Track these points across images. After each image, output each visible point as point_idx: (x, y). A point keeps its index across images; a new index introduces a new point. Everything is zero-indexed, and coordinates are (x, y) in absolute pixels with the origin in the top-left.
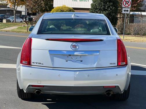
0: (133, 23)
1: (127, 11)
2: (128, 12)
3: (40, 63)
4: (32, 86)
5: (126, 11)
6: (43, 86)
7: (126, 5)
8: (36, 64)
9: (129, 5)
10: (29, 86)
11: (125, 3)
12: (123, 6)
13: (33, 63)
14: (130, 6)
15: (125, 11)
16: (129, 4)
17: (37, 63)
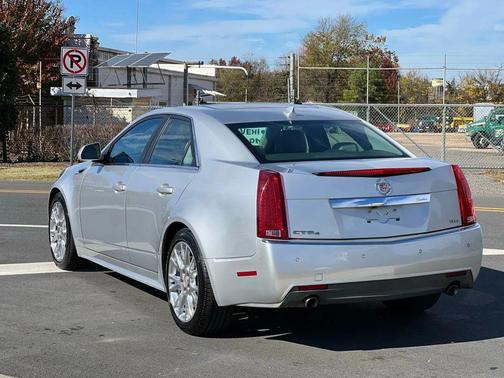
0: (62, 124)
1: (78, 86)
2: (80, 91)
3: (311, 232)
4: (300, 288)
5: (74, 86)
6: (326, 286)
7: (72, 67)
8: (301, 236)
9: (82, 69)
10: (294, 289)
11: (68, 60)
12: (64, 71)
13: (295, 232)
14: (85, 72)
15: (70, 85)
16: (81, 63)
17: (303, 232)
